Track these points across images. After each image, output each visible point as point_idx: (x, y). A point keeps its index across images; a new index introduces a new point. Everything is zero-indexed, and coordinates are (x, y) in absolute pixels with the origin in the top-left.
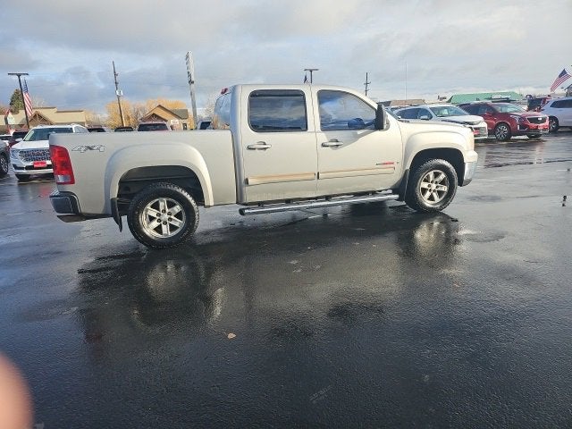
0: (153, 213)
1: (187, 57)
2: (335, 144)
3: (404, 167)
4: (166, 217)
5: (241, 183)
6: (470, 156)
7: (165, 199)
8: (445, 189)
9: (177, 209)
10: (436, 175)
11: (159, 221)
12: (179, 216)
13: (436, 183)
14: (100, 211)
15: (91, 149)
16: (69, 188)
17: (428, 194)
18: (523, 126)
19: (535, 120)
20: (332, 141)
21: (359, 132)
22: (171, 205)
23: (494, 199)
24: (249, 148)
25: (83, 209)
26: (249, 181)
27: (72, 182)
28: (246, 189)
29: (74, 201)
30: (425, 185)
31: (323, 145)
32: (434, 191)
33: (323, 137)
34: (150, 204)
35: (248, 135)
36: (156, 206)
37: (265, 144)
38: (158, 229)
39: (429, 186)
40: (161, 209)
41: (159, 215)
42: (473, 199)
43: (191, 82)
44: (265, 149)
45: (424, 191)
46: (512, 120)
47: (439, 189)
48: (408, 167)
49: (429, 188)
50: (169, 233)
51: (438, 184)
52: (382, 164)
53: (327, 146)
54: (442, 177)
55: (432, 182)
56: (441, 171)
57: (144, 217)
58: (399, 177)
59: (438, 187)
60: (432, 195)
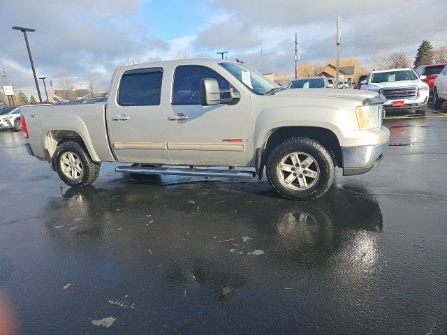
0: (67, 162)
3: (255, 143)
7: (71, 153)
9: (79, 161)
10: (302, 158)
11: (71, 167)
12: (80, 165)
13: (304, 166)
15: (33, 116)
17: (291, 178)
20: (178, 115)
22: (75, 157)
24: (114, 120)
26: (116, 145)
27: (29, 137)
31: (170, 119)
32: (301, 176)
33: (172, 111)
37: (125, 116)
38: (71, 173)
39: (293, 169)
41: (70, 163)
43: (337, 44)
44: (125, 120)
45: (286, 174)
47: (307, 174)
48: (260, 146)
49: (293, 172)
50: (76, 177)
51: (307, 169)
52: (229, 140)
53: (174, 120)
54: (310, 160)
55: (297, 165)
56: (307, 155)
57: (62, 164)
58: (251, 155)
59: (305, 172)
60: (297, 179)
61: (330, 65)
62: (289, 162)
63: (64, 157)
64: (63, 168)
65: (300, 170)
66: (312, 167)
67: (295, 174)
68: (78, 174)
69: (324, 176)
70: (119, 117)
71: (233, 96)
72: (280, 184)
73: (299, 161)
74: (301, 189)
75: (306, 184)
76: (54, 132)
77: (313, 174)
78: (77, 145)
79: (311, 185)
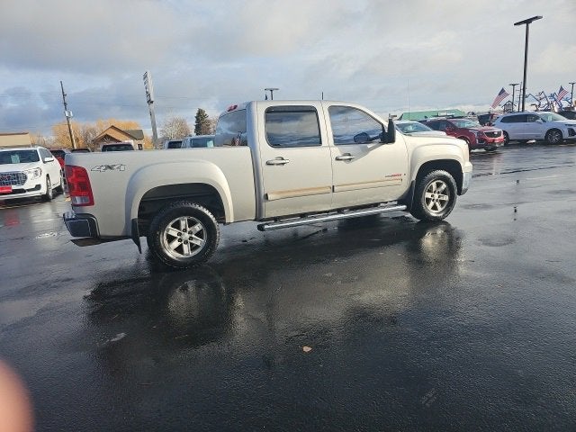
0: (174, 232)
1: (145, 77)
2: (348, 157)
3: (410, 179)
4: (186, 236)
5: (261, 199)
6: (467, 166)
7: (186, 218)
8: (446, 198)
9: (198, 227)
10: (439, 185)
11: (180, 240)
12: (199, 234)
13: (438, 192)
14: (120, 232)
15: (110, 168)
16: (88, 210)
17: (432, 204)
18: (482, 140)
19: (492, 134)
20: (345, 155)
21: (369, 146)
22: (191, 224)
23: (486, 207)
24: (268, 164)
25: (102, 231)
26: (269, 196)
27: (91, 203)
28: (265, 205)
29: (93, 224)
30: (428, 195)
31: (337, 159)
32: (437, 201)
33: (337, 151)
34: (171, 223)
35: (266, 152)
36: (177, 226)
37: (283, 159)
38: (179, 249)
39: (432, 196)
40: (183, 227)
41: (179, 234)
42: (467, 207)
43: (150, 102)
44: (283, 164)
45: (428, 200)
46: (471, 135)
47: (441, 198)
48: (414, 178)
50: (190, 252)
52: (390, 176)
53: (341, 160)
54: (443, 187)
55: (435, 192)
56: (442, 182)
57: (165, 237)
59: (440, 196)
60: (435, 204)
61: (113, 127)
63: (170, 226)
64: (166, 243)
67: (433, 200)
73: (436, 188)
74: (438, 211)
75: (441, 206)
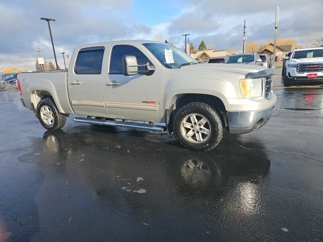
2: (114, 84)
3: (164, 107)
10: (199, 118)
13: (200, 125)
15: (24, 80)
24: (72, 84)
26: (72, 102)
27: (22, 94)
31: (107, 85)
32: (198, 132)
37: (78, 81)
39: (192, 126)
41: (46, 113)
45: (188, 130)
48: (167, 107)
49: (192, 129)
50: (50, 123)
51: (202, 127)
52: (146, 102)
53: (110, 85)
54: (204, 121)
55: (195, 123)
56: (202, 116)
57: (42, 113)
58: (162, 115)
59: (201, 129)
60: (195, 135)
62: (189, 121)
63: (42, 109)
64: (42, 116)
65: (197, 127)
66: (206, 126)
67: (193, 131)
68: (52, 121)
69: (214, 133)
70: (75, 82)
71: (150, 68)
72: (182, 137)
73: (196, 121)
74: (197, 142)
75: (202, 139)
76: (38, 91)
77: (207, 131)
78: (50, 101)
79: (205, 140)
